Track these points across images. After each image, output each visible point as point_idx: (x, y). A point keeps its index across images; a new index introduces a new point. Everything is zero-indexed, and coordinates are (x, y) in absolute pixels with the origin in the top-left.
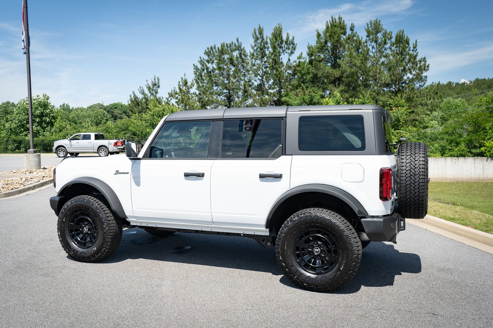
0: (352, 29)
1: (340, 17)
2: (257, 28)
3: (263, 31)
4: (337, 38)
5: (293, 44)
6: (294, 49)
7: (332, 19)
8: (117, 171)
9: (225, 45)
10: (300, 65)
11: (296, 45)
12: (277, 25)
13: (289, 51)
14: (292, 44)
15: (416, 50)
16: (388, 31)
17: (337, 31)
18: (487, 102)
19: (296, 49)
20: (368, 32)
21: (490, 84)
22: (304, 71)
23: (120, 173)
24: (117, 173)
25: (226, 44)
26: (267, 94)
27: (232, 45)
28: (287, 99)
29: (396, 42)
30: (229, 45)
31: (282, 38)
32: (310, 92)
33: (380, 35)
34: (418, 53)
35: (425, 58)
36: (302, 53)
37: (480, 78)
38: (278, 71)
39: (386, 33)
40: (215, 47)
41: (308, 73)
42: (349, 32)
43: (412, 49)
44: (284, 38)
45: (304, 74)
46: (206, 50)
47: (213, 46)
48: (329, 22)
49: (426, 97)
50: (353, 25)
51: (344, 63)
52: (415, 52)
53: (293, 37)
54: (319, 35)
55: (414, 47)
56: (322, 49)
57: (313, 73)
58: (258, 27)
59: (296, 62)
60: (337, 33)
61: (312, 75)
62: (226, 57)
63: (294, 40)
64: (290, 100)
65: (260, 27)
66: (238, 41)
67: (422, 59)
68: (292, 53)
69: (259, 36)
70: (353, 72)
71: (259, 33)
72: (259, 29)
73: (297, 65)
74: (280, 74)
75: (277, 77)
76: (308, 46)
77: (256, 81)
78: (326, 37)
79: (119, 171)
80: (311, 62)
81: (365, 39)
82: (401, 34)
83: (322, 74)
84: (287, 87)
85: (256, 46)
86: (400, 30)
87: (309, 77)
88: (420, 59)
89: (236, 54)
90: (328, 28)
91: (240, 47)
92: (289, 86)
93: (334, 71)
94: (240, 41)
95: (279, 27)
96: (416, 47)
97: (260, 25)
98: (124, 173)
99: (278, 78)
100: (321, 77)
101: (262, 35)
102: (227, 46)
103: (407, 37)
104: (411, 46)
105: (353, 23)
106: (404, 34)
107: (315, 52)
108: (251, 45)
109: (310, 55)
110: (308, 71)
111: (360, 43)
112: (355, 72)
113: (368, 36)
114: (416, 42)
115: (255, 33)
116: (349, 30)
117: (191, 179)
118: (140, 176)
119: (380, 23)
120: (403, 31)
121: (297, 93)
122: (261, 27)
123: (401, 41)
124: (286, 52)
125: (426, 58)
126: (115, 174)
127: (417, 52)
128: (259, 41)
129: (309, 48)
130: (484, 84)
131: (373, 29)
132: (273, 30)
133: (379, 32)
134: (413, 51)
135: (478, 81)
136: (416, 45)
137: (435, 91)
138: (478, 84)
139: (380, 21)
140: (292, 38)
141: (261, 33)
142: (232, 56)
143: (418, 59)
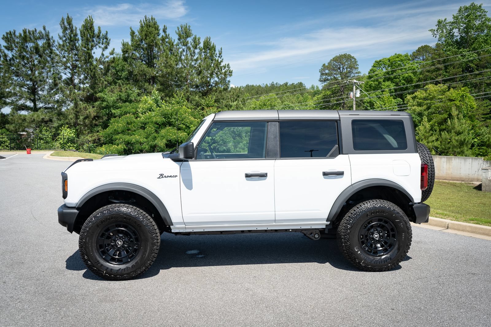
0: (164, 31)
1: (153, 17)
2: (65, 17)
3: (71, 21)
4: (153, 38)
5: (107, 39)
6: (108, 45)
7: (146, 18)
8: (162, 174)
9: (27, 31)
10: (114, 61)
11: (110, 40)
12: (87, 18)
13: (103, 46)
14: (105, 39)
15: (221, 56)
16: (197, 37)
17: (152, 31)
18: (260, 105)
19: (110, 44)
20: (180, 35)
21: (258, 90)
22: (118, 67)
23: (165, 176)
24: (161, 177)
25: (29, 30)
26: (79, 89)
27: (35, 32)
28: (103, 95)
29: (204, 48)
30: (32, 33)
31: (94, 31)
32: (127, 89)
33: (190, 40)
34: (223, 60)
35: (228, 65)
36: (114, 49)
37: (249, 85)
38: (93, 66)
39: (196, 38)
40: (15, 33)
41: (123, 70)
42: (162, 33)
43: (218, 55)
44: (96, 32)
45: (118, 71)
46: (4, 35)
47: (12, 31)
48: (142, 21)
49: (231, 99)
50: (165, 27)
51: (159, 63)
52: (220, 58)
53: (107, 32)
54: (133, 33)
55: (220, 54)
56: (137, 47)
57: (128, 70)
58: (67, 17)
59: (108, 58)
60: (153, 33)
61: (127, 72)
62: (30, 45)
63: (107, 35)
64: (105, 96)
65: (68, 17)
66: (44, 29)
67: (225, 65)
68: (106, 48)
69: (68, 27)
70: (169, 72)
71: (67, 23)
72: (67, 18)
73: (111, 61)
74: (94, 69)
75: (91, 71)
76: (123, 42)
77: (65, 74)
78: (141, 35)
79: (163, 175)
80: (125, 59)
81: (177, 42)
82: (208, 40)
83: (138, 72)
84: (103, 82)
85: (65, 37)
86: (207, 37)
87: (124, 74)
88: (224, 65)
89: (41, 43)
90: (142, 27)
91: (48, 36)
92: (105, 82)
93: (150, 70)
94: (47, 29)
95: (90, 20)
96: (221, 54)
97: (69, 14)
98: (171, 176)
99: (93, 73)
100: (136, 74)
101: (71, 26)
102: (30, 33)
103: (214, 43)
104: (217, 52)
105: (165, 25)
106: (211, 41)
107: (130, 49)
108: (59, 35)
109: (125, 51)
110: (122, 68)
111: (173, 45)
112: (170, 73)
113: (179, 39)
114: (221, 50)
115: (64, 23)
116: (162, 31)
117: (253, 179)
118: (192, 179)
119: (189, 28)
120: (210, 38)
121: (112, 89)
122: (70, 17)
123: (208, 47)
124: (100, 47)
125: (230, 65)
126: (159, 178)
127: (222, 58)
128: (68, 32)
129: (124, 45)
130: (253, 89)
131: (183, 33)
132: (84, 22)
133: (189, 36)
134: (219, 57)
135: (249, 87)
136: (221, 52)
137: (237, 94)
138: (248, 89)
139: (189, 26)
140: (105, 33)
141: (70, 23)
142: (37, 45)
143: (222, 64)
